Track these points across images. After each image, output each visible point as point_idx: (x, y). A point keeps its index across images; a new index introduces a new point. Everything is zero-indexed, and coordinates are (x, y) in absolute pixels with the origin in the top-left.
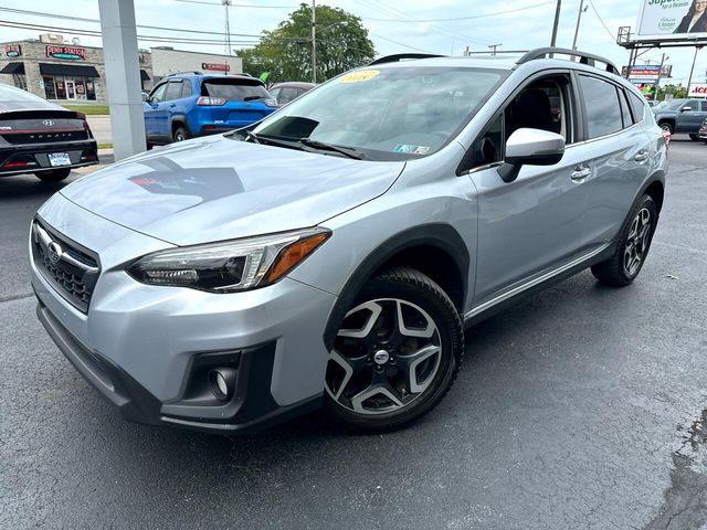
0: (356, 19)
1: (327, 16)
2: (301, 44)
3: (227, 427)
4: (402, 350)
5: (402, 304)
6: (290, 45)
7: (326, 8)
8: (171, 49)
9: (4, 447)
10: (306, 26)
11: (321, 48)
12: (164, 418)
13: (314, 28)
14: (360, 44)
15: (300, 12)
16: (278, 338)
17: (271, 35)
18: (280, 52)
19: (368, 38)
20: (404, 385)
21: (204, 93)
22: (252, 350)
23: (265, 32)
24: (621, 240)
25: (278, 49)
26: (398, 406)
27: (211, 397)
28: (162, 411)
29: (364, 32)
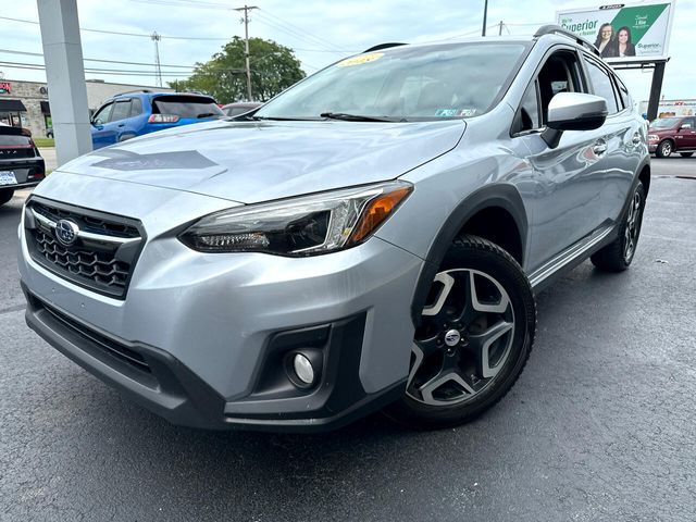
0: (288, 51)
1: (259, 48)
2: (236, 75)
3: (312, 421)
4: (472, 329)
5: (475, 275)
6: (224, 76)
7: (258, 40)
8: (102, 82)
9: (3, 481)
10: (240, 58)
11: (256, 79)
12: (229, 420)
13: (248, 59)
14: (293, 74)
15: (233, 44)
16: (369, 308)
17: (205, 67)
18: (215, 83)
19: (301, 68)
20: (473, 370)
21: (156, 110)
22: (344, 323)
23: (198, 64)
24: (622, 223)
25: (212, 80)
26: (470, 394)
27: (288, 387)
28: (227, 410)
29: (297, 64)
